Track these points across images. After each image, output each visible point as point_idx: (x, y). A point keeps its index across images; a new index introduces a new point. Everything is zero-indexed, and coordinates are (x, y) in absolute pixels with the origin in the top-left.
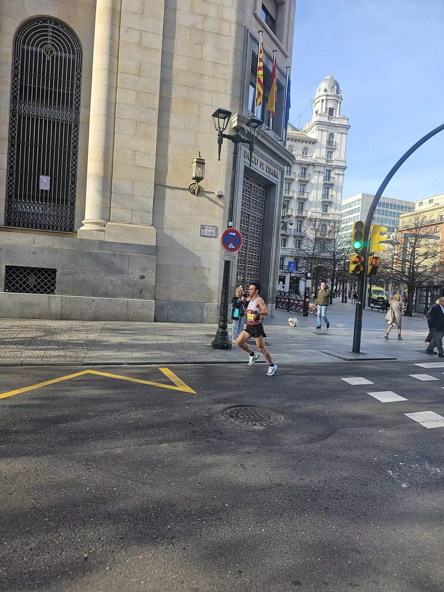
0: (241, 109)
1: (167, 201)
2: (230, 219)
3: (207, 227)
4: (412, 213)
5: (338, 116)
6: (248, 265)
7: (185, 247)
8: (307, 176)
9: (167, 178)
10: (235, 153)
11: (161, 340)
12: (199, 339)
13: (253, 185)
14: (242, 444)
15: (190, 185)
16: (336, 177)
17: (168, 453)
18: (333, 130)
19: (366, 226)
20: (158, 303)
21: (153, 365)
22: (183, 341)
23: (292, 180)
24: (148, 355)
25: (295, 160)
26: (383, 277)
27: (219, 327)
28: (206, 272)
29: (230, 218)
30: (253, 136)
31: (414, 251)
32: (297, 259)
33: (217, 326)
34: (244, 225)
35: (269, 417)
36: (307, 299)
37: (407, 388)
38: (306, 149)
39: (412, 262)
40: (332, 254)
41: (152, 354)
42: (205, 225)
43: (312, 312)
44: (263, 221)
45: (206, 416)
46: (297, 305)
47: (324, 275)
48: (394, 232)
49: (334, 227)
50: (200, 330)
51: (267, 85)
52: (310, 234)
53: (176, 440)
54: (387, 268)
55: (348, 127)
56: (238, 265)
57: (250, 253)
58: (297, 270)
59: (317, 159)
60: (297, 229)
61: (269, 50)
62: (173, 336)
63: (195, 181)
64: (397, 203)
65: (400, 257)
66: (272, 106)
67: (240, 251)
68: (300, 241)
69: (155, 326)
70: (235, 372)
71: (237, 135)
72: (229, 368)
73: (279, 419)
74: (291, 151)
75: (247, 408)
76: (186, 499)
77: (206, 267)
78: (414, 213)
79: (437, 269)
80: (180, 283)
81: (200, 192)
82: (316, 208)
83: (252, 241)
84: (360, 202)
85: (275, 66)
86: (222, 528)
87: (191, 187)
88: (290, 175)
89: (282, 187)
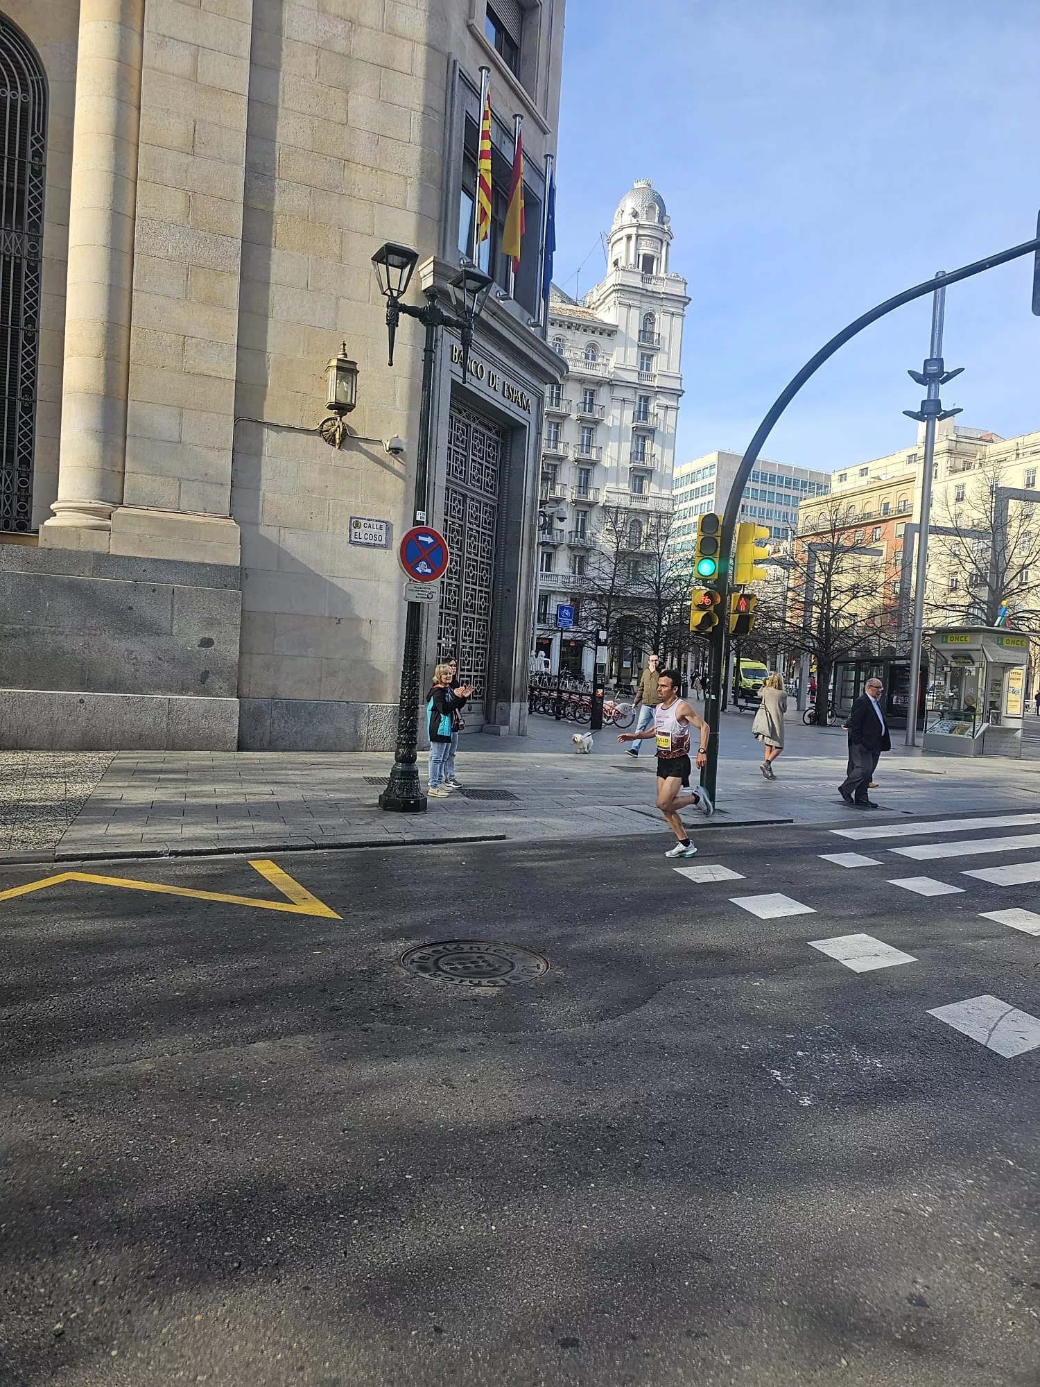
0: (441, 247)
1: (267, 459)
2: (418, 504)
3: (366, 521)
4: (823, 498)
5: (662, 275)
6: (464, 614)
7: (312, 568)
8: (596, 408)
9: (266, 403)
10: (429, 351)
11: (255, 795)
12: (348, 790)
13: (473, 425)
14: (449, 1030)
15: (324, 423)
16: (661, 413)
17: (270, 1065)
18: (652, 306)
19: (725, 524)
20: (246, 707)
21: (233, 855)
22: (309, 794)
23: (564, 417)
24: (221, 831)
25: (568, 371)
26: (765, 639)
27: (398, 760)
28: (365, 628)
29: (419, 500)
30: (470, 311)
31: (828, 581)
32: (577, 600)
33: (391, 756)
34: (453, 520)
35: (510, 964)
36: (600, 691)
37: (814, 884)
38: (592, 346)
39: (825, 605)
40: (654, 587)
41: (232, 828)
42: (361, 519)
43: (611, 721)
44: (497, 510)
45: (362, 971)
46: (577, 705)
47: (638, 636)
48: (787, 539)
49: (657, 527)
50: (351, 767)
51: (500, 194)
52: (605, 542)
53: (290, 1032)
54: (772, 619)
55: (685, 301)
56: (441, 614)
57: (468, 585)
58: (576, 623)
59: (619, 372)
60: (577, 532)
61: (505, 113)
62: (283, 783)
63: (335, 413)
64: (793, 476)
65: (799, 595)
66: (513, 243)
67: (446, 580)
68: (582, 558)
69: (241, 762)
70: (435, 864)
71: (432, 308)
72: (422, 856)
73: (532, 969)
74: (561, 351)
75: (462, 946)
76: (312, 1170)
77: (363, 617)
78: (829, 496)
79: (878, 622)
80: (302, 656)
81: (346, 439)
82: (617, 482)
83: (472, 556)
84: (715, 470)
85: (519, 152)
86: (397, 1232)
87: (325, 427)
88: (557, 405)
89: (539, 433)
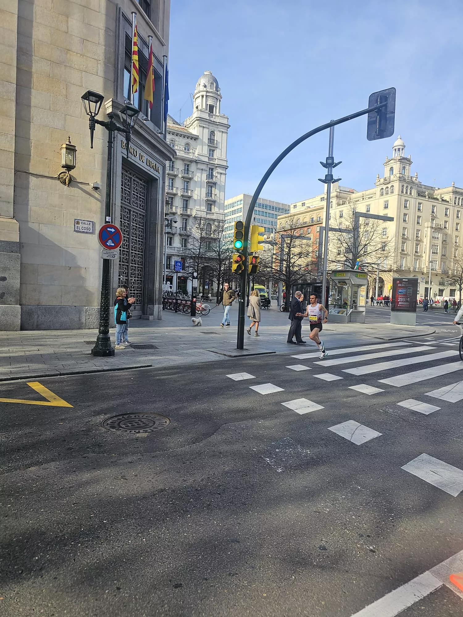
0: (116, 93)
1: (32, 190)
2: (107, 213)
3: (82, 221)
4: (287, 215)
5: (218, 114)
6: (131, 265)
7: (56, 243)
8: (190, 173)
9: (30, 164)
10: (110, 142)
11: (30, 351)
12: (76, 347)
13: (133, 178)
14: (126, 454)
15: (60, 174)
16: (219, 176)
17: (38, 477)
18: (213, 128)
19: (246, 226)
20: (24, 309)
21: (19, 380)
22: (57, 350)
23: (176, 176)
24: (13, 369)
25: (176, 155)
26: (264, 276)
27: (100, 333)
28: (83, 272)
30: (129, 124)
31: (289, 251)
32: (184, 259)
33: (97, 331)
34: (125, 221)
35: (153, 422)
36: (195, 299)
37: (284, 379)
38: (188, 144)
39: (288, 261)
40: (218, 253)
41: (17, 368)
42: (80, 220)
43: (200, 312)
44: (145, 217)
45: (83, 430)
46: (185, 306)
47: (211, 275)
48: (273, 233)
49: (218, 227)
50: (78, 337)
51: (143, 70)
52: (196, 233)
53: (47, 462)
54: (267, 267)
55: (228, 126)
56: (120, 264)
57: (132, 251)
58: (183, 269)
59: (200, 157)
60: (183, 228)
61: (144, 35)
62: (44, 345)
63: (66, 170)
64: (275, 205)
65: (278, 257)
66: (149, 95)
67: (122, 249)
68: (186, 240)
69: (22, 336)
70: (118, 380)
71: (111, 122)
72: (112, 376)
73: (164, 423)
74: (173, 146)
75: (131, 416)
76: (58, 524)
77: (82, 266)
78: (289, 215)
79: (310, 268)
80: (52, 285)
81: (71, 182)
82: (200, 206)
83: (134, 238)
84: (242, 202)
85: (151, 53)
86: (99, 547)
87: (61, 176)
88: (172, 170)
89: (164, 183)
